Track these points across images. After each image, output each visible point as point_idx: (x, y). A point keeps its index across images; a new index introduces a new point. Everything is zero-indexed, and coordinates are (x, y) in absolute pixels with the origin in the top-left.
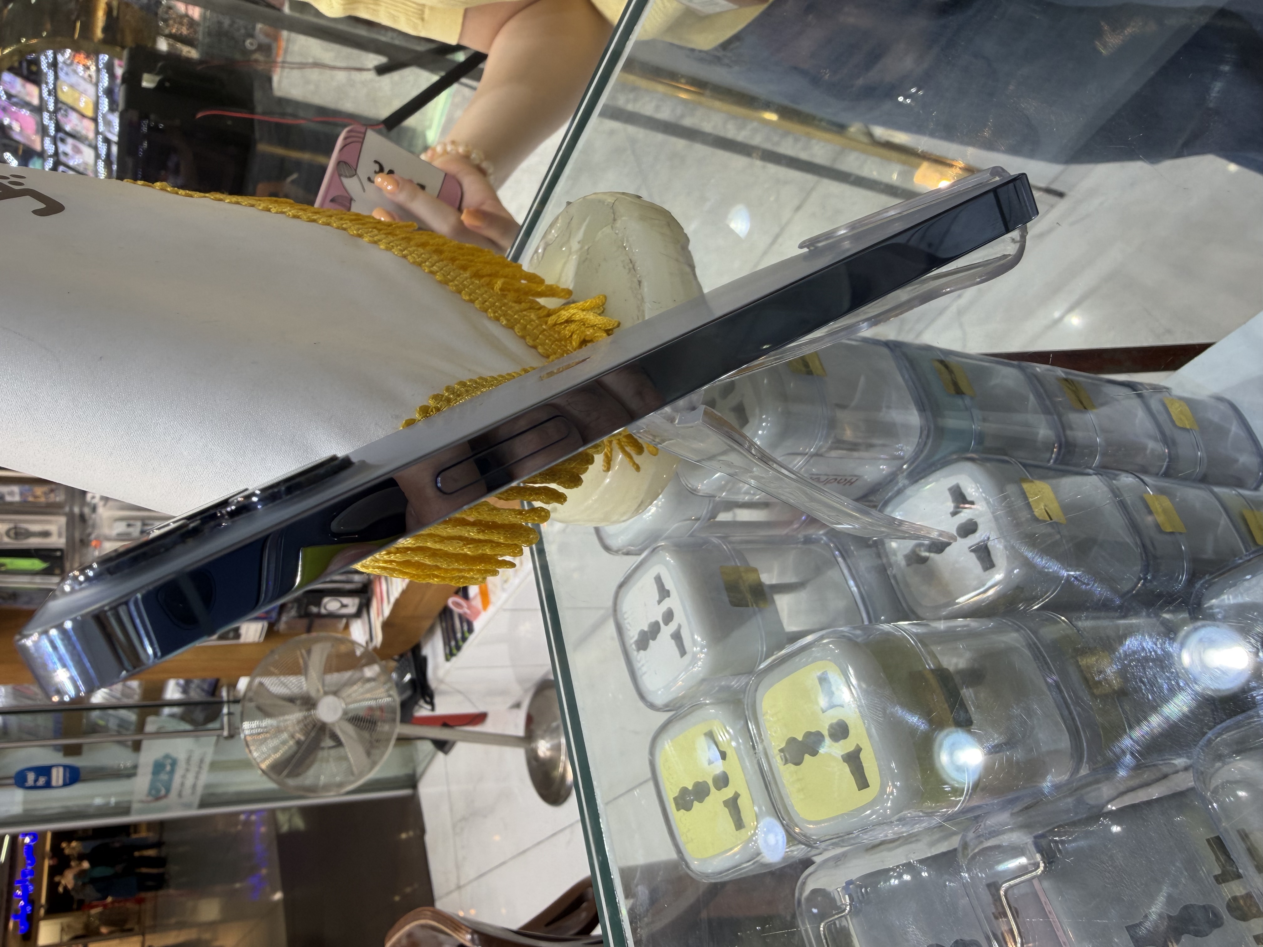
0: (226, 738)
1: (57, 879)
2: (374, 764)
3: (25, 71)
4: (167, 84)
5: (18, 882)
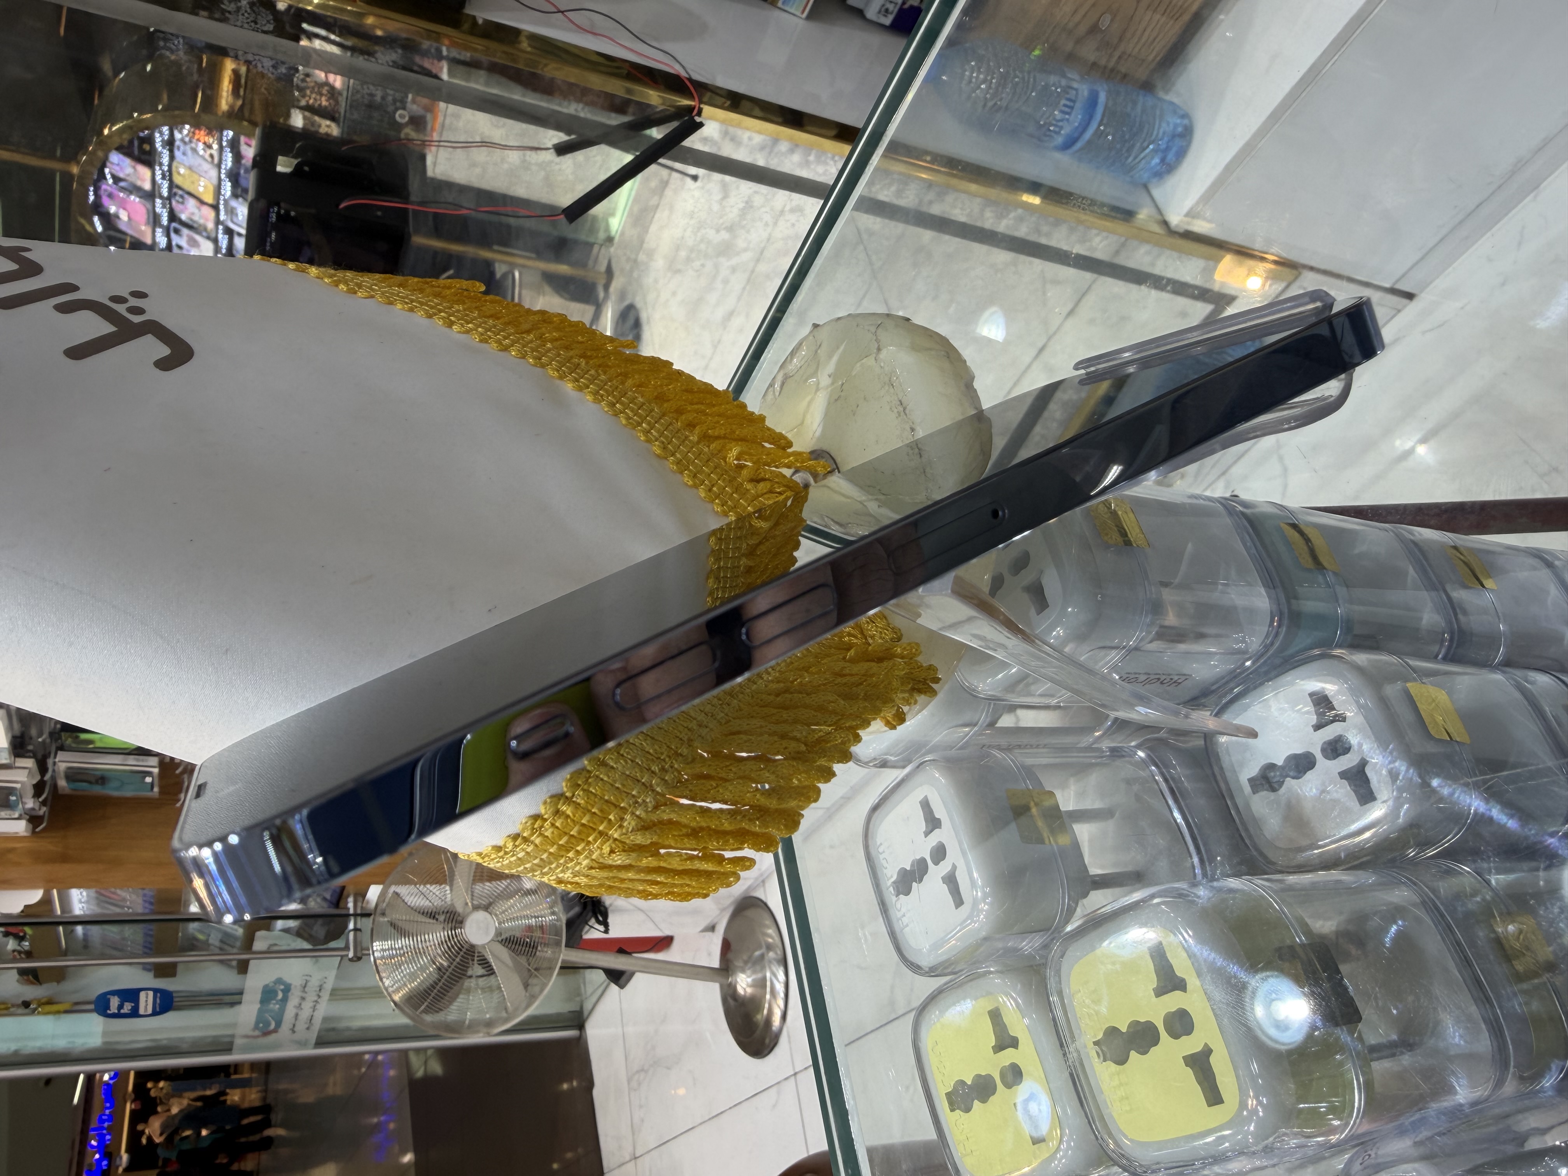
0: (351, 960)
1: (140, 1127)
2: (533, 998)
3: (136, 152)
4: (306, 168)
5: (94, 1130)
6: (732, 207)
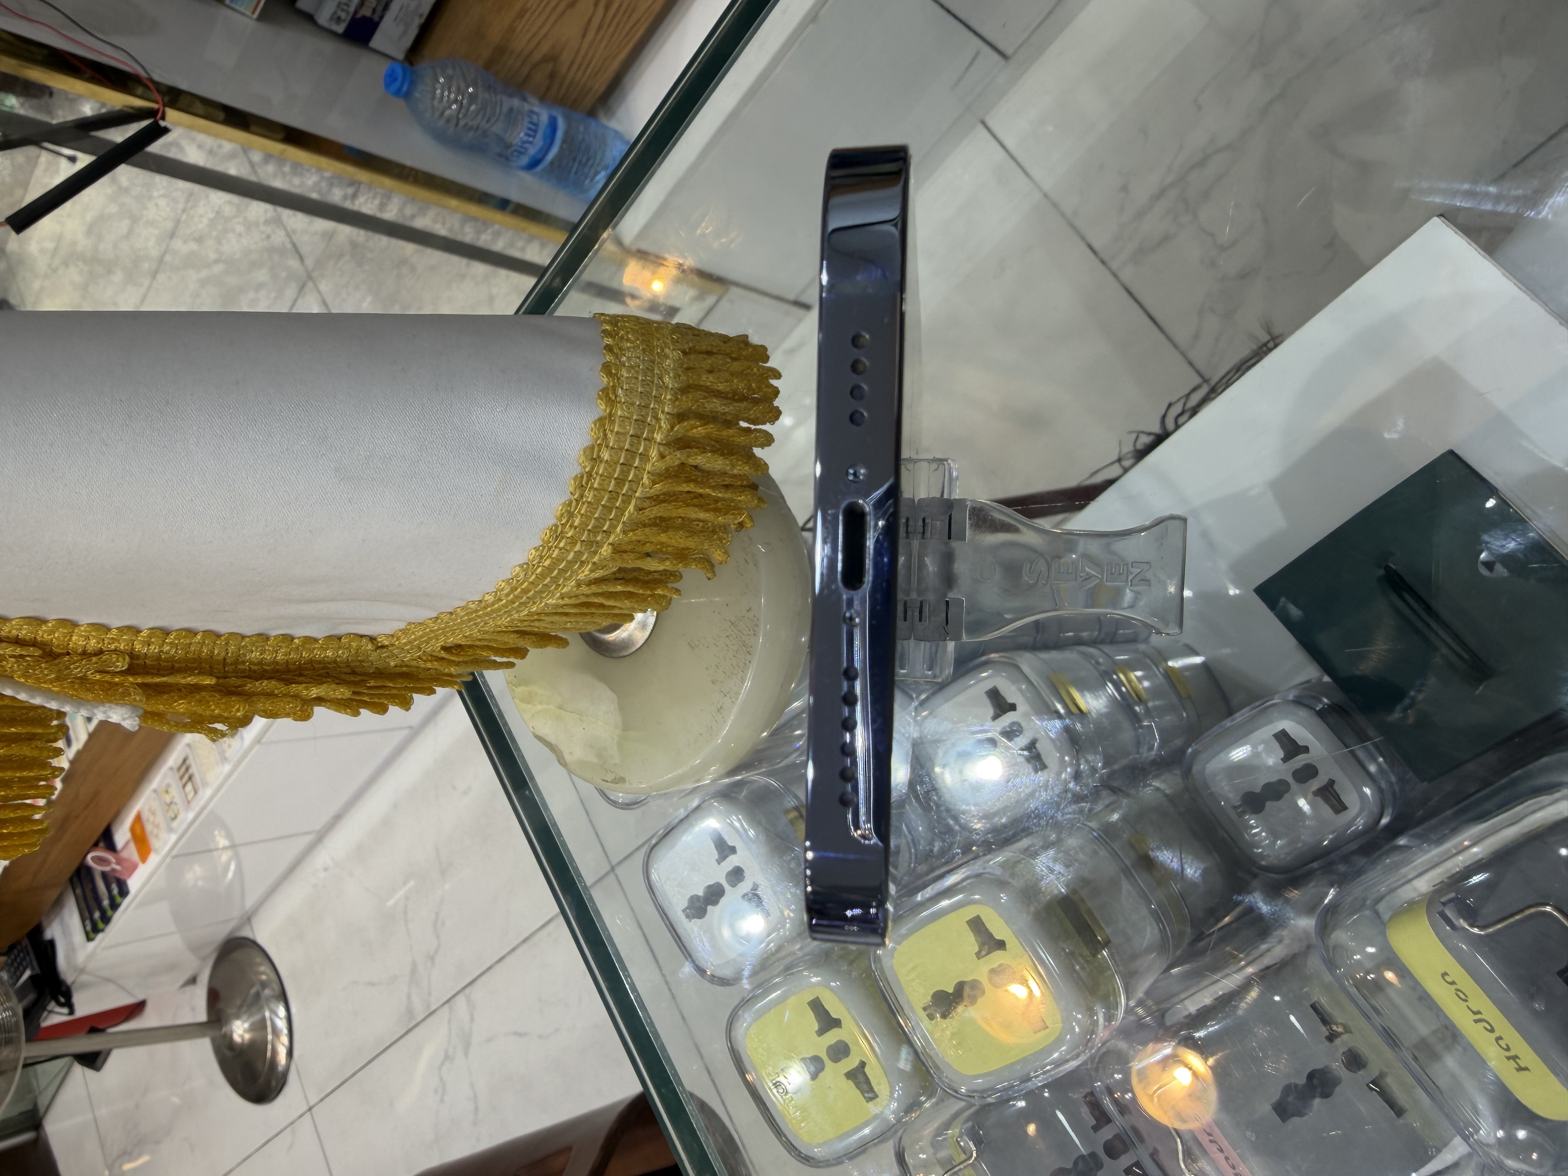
6: (201, 216)
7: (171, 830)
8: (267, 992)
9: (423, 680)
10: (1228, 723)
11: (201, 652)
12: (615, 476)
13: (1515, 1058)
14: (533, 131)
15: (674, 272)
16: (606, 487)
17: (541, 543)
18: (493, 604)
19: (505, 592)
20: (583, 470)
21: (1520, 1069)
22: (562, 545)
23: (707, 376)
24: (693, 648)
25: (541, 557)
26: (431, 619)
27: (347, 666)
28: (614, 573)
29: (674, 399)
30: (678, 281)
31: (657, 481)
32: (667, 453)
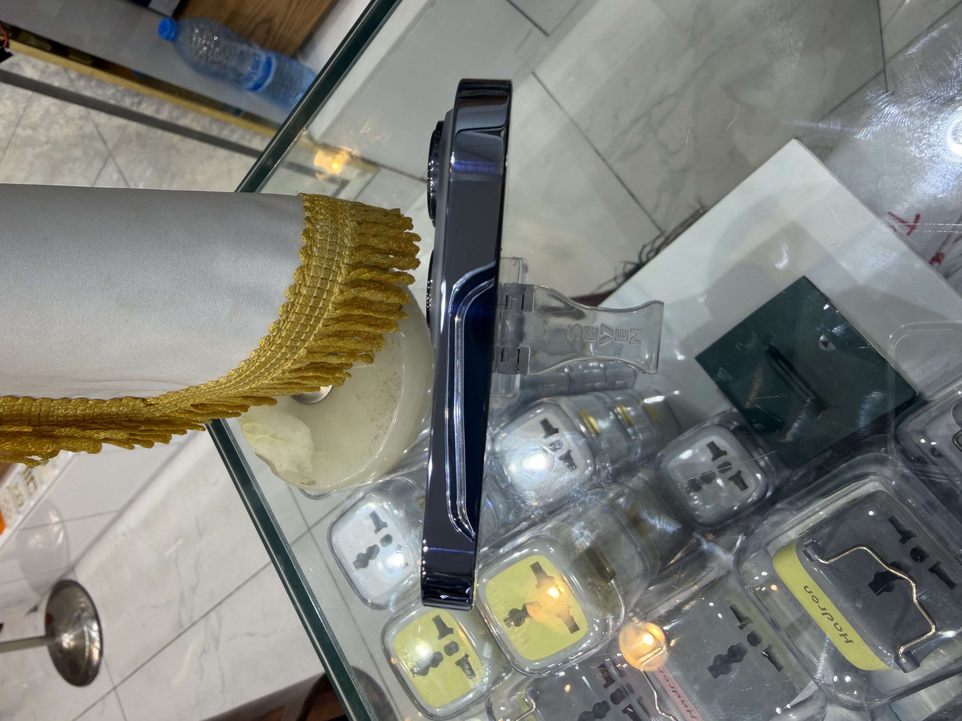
6: (35, 113)
7: (19, 513)
8: (86, 614)
9: (179, 425)
10: (681, 438)
11: (22, 410)
12: (310, 305)
13: (845, 635)
14: (256, 66)
15: (346, 157)
16: (304, 312)
17: (259, 347)
18: (226, 383)
19: (234, 377)
20: (288, 300)
21: (848, 641)
22: (273, 348)
23: (373, 239)
24: (359, 398)
25: (259, 356)
26: (183, 390)
27: (126, 417)
28: (308, 365)
29: (350, 255)
30: (348, 163)
31: (338, 308)
32: (345, 290)
